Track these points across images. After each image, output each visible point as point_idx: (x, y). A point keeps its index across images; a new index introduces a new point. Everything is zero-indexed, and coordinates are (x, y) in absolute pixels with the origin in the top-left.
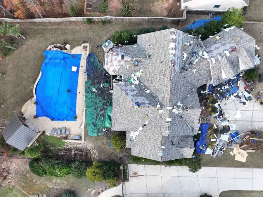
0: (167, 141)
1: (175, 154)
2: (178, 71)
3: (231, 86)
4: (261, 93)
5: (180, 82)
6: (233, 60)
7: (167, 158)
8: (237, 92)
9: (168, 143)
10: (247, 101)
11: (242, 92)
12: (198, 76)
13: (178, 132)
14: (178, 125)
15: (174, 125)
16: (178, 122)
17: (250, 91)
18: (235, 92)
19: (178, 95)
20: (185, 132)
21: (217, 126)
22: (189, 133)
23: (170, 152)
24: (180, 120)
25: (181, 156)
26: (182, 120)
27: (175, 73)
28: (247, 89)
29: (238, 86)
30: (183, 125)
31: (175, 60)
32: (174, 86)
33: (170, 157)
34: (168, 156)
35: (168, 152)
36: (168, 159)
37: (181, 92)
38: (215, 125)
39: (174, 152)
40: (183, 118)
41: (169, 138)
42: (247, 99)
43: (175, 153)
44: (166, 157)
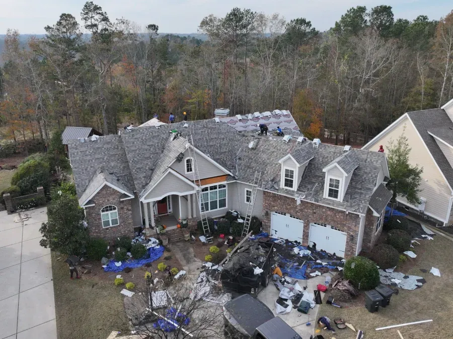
0: (109, 146)
1: (84, 171)
2: (237, 129)
3: (300, 265)
4: (346, 327)
5: (223, 137)
6: (321, 164)
7: (74, 151)
8: (296, 280)
9: (105, 148)
10: (295, 307)
11: (305, 288)
12: (252, 159)
13: (132, 149)
14: (146, 147)
15: (144, 137)
16: (152, 145)
17: (324, 302)
18: (290, 276)
19: (199, 137)
20: (138, 166)
21: (182, 278)
22: (138, 176)
23: (89, 158)
24: (157, 150)
25: (83, 186)
26: (157, 153)
27: (230, 125)
28: (322, 295)
29: (312, 274)
30: (151, 159)
31: (248, 120)
32: (209, 126)
33: (78, 158)
34: (80, 153)
35: (88, 152)
36: (74, 154)
37: (207, 143)
38: (182, 272)
39: (89, 167)
40: (162, 152)
41: (116, 150)
42: (298, 305)
43: (86, 170)
44: (76, 149)
